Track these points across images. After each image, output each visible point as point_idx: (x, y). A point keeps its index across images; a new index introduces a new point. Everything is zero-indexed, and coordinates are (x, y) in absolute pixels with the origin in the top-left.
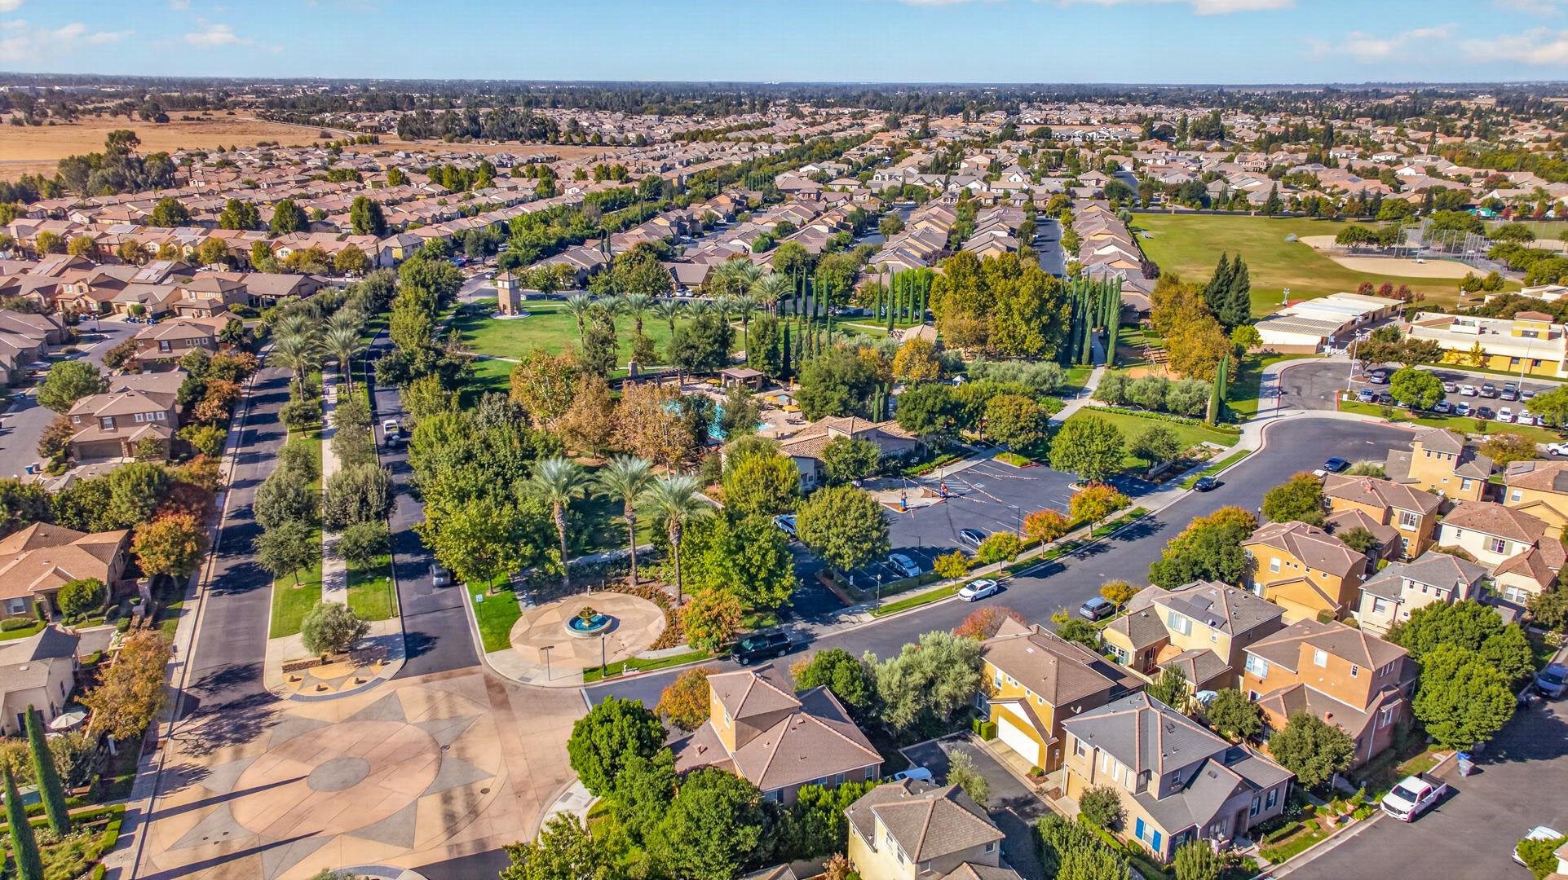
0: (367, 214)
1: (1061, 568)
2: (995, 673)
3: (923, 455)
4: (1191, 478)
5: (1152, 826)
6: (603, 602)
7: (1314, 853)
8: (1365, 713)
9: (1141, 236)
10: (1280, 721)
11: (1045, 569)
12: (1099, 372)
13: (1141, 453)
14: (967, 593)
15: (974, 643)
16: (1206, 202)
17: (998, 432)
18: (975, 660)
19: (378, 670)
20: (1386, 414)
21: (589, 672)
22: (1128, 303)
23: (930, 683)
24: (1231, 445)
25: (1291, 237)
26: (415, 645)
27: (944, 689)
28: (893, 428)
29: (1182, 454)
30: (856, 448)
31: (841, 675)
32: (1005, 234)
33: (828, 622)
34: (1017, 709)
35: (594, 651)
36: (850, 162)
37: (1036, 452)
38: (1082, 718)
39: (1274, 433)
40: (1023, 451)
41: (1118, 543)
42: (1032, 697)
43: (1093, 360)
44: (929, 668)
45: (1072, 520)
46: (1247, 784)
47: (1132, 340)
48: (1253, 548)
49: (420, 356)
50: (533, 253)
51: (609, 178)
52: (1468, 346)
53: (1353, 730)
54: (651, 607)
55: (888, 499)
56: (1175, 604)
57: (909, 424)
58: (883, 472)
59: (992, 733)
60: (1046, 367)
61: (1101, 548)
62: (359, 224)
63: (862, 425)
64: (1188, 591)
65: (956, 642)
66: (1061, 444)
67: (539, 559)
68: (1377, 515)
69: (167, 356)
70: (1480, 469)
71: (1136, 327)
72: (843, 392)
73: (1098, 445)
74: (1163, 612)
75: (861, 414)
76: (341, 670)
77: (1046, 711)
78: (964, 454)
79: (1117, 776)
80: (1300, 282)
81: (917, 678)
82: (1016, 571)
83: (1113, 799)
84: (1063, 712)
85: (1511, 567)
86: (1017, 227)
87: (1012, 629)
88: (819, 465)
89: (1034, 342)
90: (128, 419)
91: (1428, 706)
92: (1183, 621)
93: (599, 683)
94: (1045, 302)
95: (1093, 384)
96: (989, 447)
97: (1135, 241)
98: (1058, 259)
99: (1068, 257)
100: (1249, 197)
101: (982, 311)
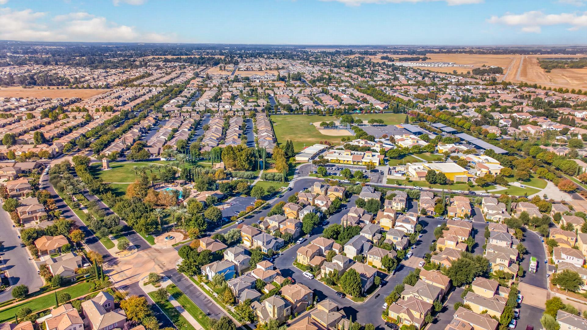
0: (40, 137)
1: (253, 216)
2: (243, 234)
3: (225, 197)
4: (278, 195)
5: (265, 249)
6: (171, 234)
7: (287, 250)
8: (294, 230)
9: (274, 125)
10: (283, 233)
11: (251, 217)
12: (262, 172)
13: (268, 192)
14: (237, 223)
15: (239, 229)
16: (292, 110)
17: (240, 190)
18: (239, 232)
19: (133, 251)
20: (317, 176)
21: (173, 245)
22: (268, 152)
23: (233, 236)
24: (287, 187)
25: (311, 123)
26: (137, 246)
27: (235, 237)
28: (218, 192)
29: (277, 190)
30: (213, 198)
31: (219, 236)
32: (238, 129)
33: (213, 231)
34: (246, 238)
35: (173, 242)
36: (186, 97)
37: (248, 194)
38: (255, 237)
39: (296, 183)
40: (246, 194)
41: (264, 210)
42: (248, 235)
43: (261, 169)
44: (232, 234)
45: (255, 207)
46: (277, 242)
47: (269, 162)
48: (284, 208)
49: (101, 187)
50: (102, 146)
51: (107, 111)
52: (336, 158)
53: (293, 233)
54: (179, 234)
55: (220, 207)
56: (270, 219)
57: (222, 191)
58: (218, 201)
59: (243, 243)
60: (249, 173)
61: (261, 212)
62: (37, 140)
63: (213, 193)
64: (272, 217)
65: (236, 229)
66: (253, 192)
67: (157, 228)
68: (306, 199)
69: (19, 193)
70: (324, 189)
71: (271, 158)
72: (207, 185)
73: (259, 192)
74: (268, 220)
75: (211, 190)
76: (126, 252)
77: (250, 237)
78: (234, 196)
79: (260, 243)
80: (309, 139)
81: (230, 236)
82: (246, 218)
83: (260, 247)
84: (253, 237)
85: (323, 206)
86: (241, 125)
87: (245, 227)
88: (205, 202)
89: (247, 166)
90: (35, 212)
91: (304, 229)
92: (271, 221)
93: (176, 247)
94: (248, 157)
95: (260, 176)
96: (238, 194)
97: (272, 127)
98: (252, 135)
99: (255, 135)
100: (304, 108)
101: (234, 159)
